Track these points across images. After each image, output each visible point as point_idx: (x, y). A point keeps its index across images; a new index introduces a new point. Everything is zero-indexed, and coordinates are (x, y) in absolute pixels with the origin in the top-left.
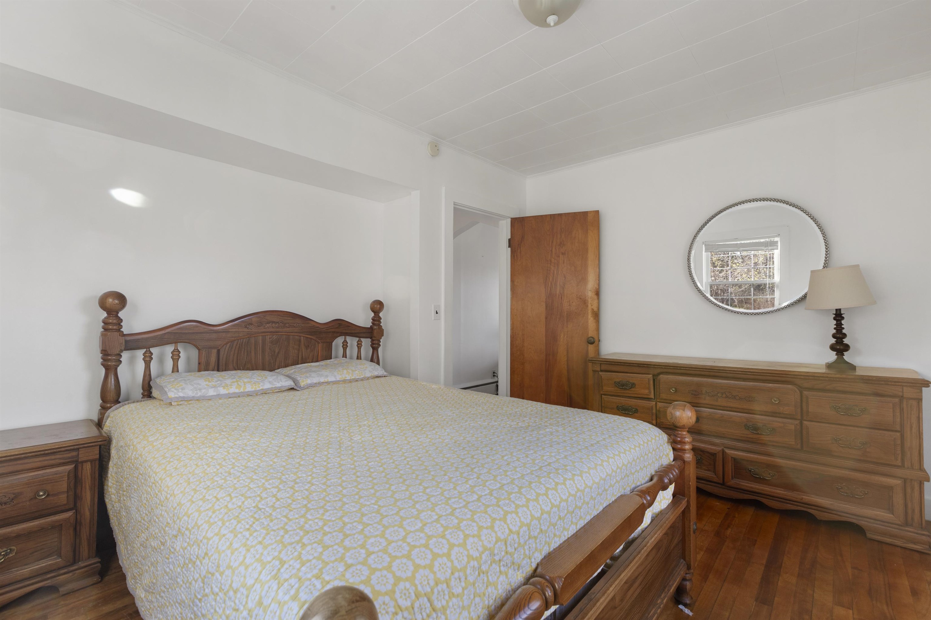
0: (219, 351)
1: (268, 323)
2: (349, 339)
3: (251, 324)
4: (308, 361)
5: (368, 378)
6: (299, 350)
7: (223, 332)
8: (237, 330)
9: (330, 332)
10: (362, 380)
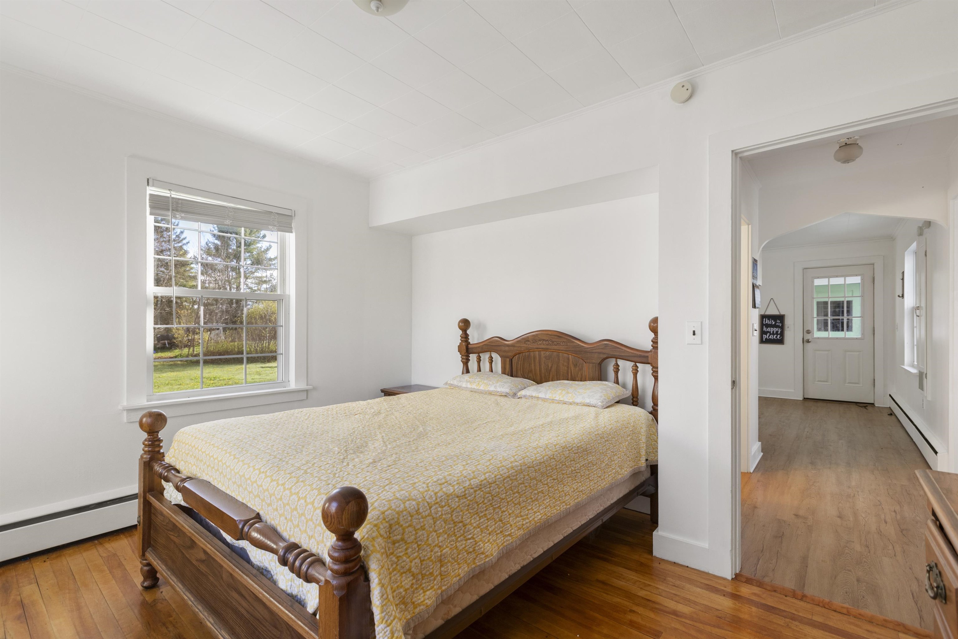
0: (511, 361)
1: (540, 340)
2: (621, 362)
3: (529, 341)
4: (577, 379)
5: (577, 404)
6: (568, 367)
7: (512, 346)
8: (520, 345)
9: (596, 353)
10: (571, 404)
